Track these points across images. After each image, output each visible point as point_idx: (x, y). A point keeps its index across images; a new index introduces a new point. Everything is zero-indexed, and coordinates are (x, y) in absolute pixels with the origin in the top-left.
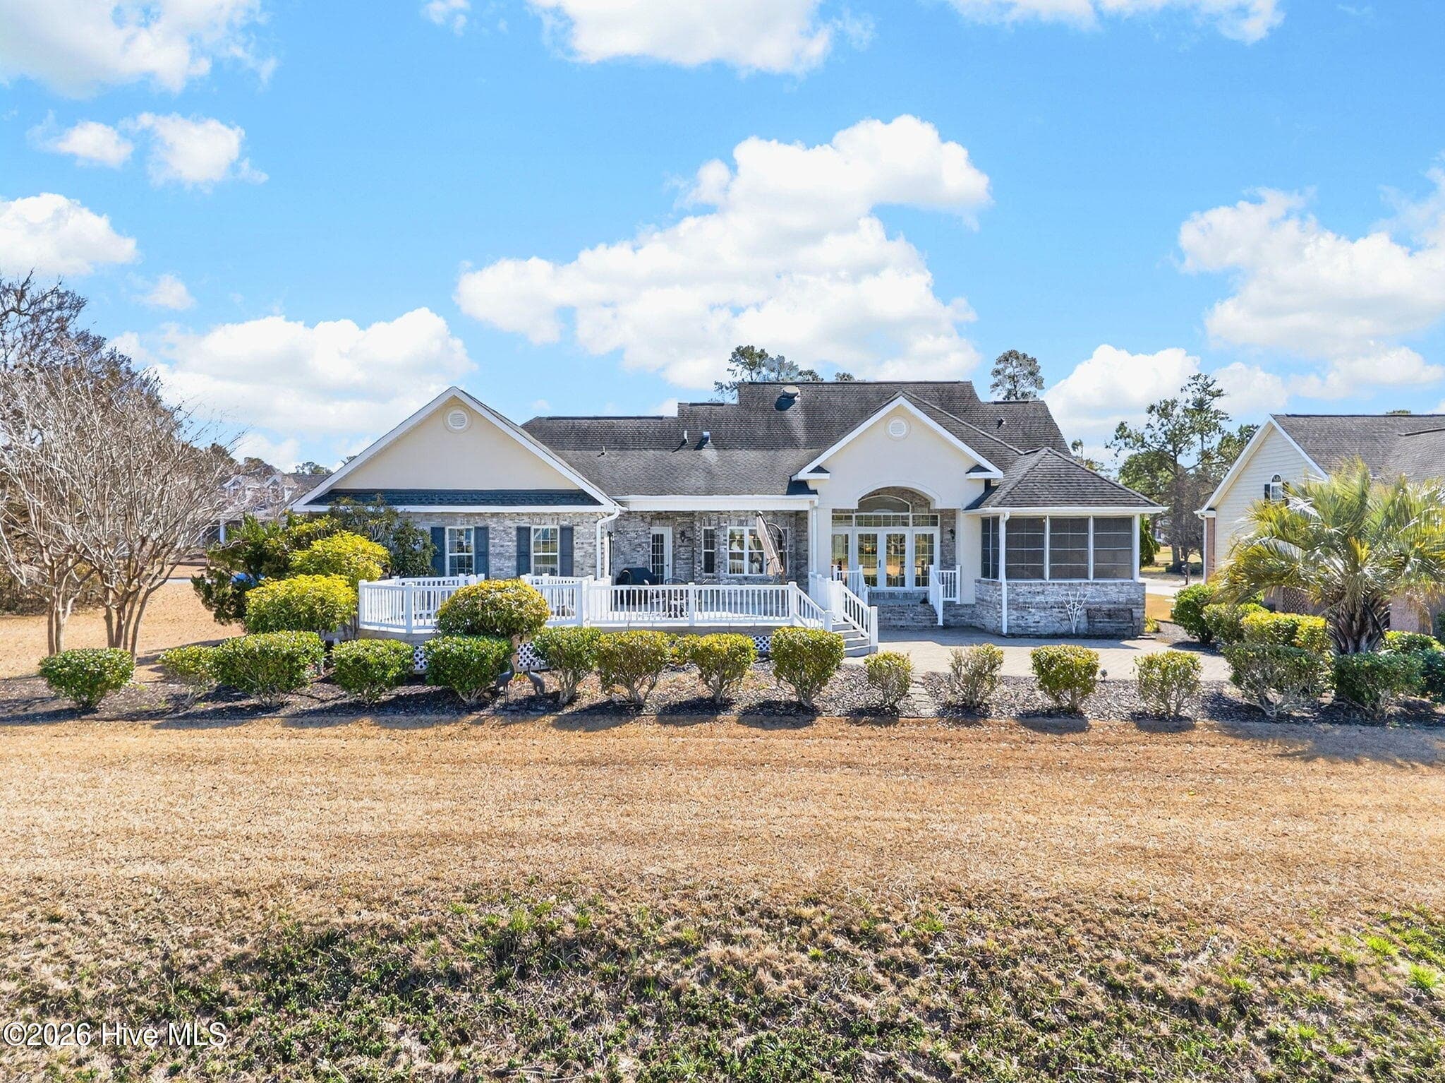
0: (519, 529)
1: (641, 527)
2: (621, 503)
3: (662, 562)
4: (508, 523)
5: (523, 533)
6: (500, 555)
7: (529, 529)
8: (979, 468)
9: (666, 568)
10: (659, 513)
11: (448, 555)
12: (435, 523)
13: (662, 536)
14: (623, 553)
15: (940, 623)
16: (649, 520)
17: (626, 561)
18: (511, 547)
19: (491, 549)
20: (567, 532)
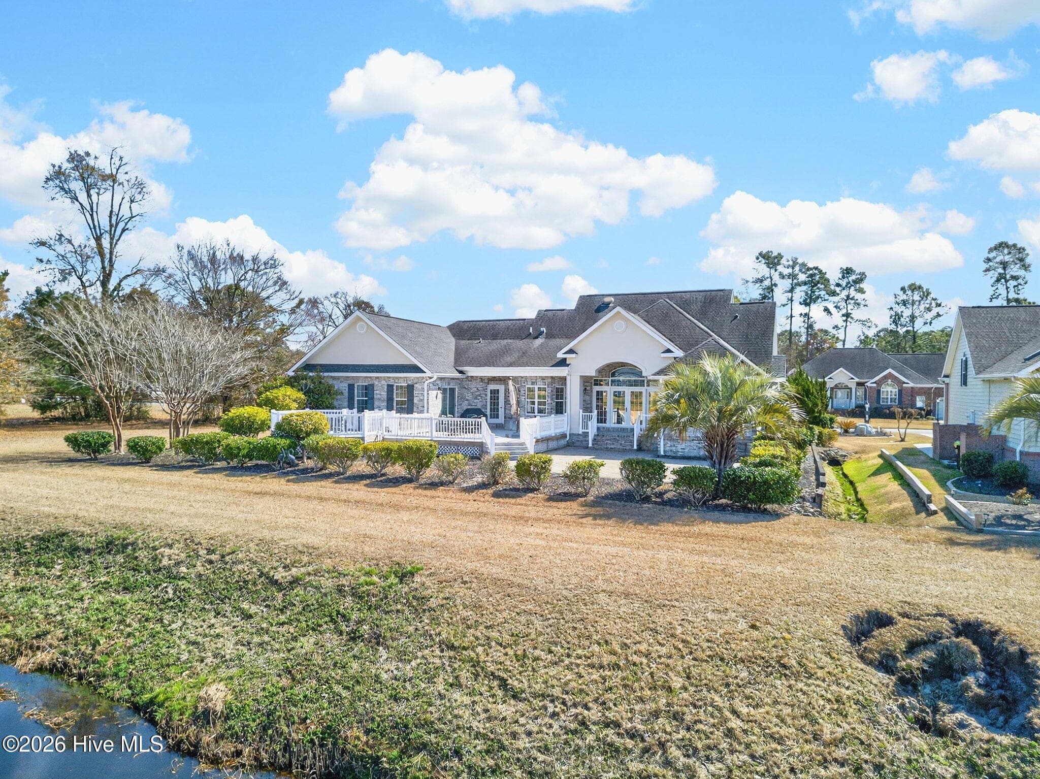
0: (388, 385)
1: (480, 385)
2: (461, 372)
3: (498, 405)
4: (383, 382)
5: (390, 387)
6: (379, 399)
7: (392, 386)
8: (669, 351)
9: (500, 409)
10: (495, 377)
11: (356, 399)
12: (350, 382)
13: (498, 390)
14: (467, 400)
15: (635, 447)
16: (486, 381)
17: (469, 405)
18: (384, 394)
19: (375, 396)
20: (410, 388)
